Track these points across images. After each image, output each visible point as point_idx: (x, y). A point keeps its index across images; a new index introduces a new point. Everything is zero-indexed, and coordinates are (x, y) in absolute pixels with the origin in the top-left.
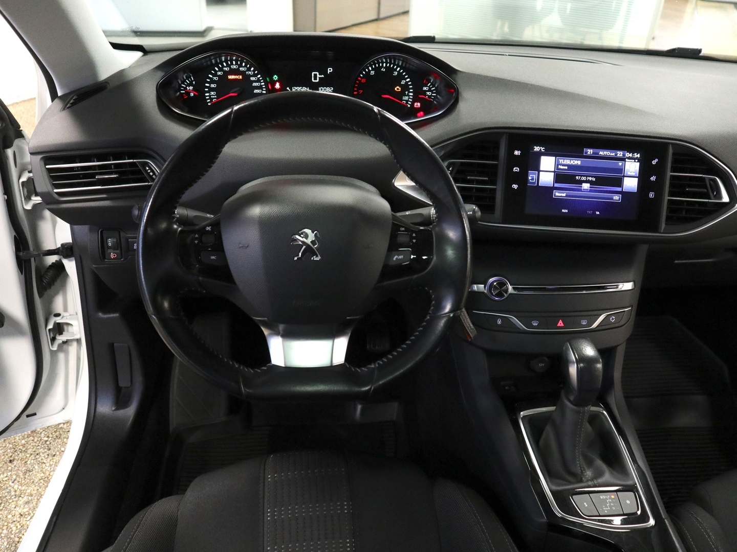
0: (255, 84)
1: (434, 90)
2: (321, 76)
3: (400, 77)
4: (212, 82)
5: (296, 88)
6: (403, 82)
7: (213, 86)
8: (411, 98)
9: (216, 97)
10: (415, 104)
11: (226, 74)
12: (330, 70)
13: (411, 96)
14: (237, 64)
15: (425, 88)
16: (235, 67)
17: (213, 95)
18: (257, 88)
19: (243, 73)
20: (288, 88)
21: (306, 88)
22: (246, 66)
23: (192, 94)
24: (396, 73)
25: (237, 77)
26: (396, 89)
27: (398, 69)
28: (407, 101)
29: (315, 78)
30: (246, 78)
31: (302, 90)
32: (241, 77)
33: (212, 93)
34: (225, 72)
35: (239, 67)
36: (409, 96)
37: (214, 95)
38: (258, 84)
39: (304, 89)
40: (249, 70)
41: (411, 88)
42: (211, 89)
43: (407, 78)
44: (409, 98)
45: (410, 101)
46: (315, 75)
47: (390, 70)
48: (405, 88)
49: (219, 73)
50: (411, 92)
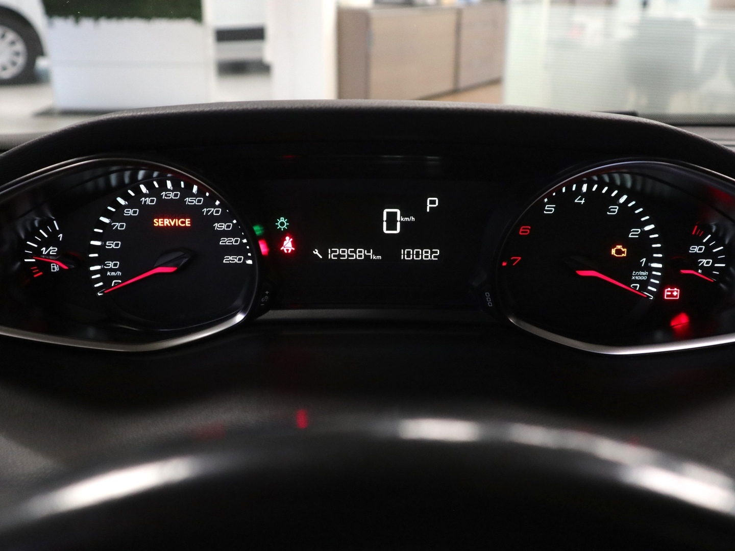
0: (225, 241)
1: (719, 253)
2: (407, 219)
3: (628, 218)
4: (109, 233)
5: (339, 251)
6: (634, 234)
7: (111, 245)
8: (656, 277)
9: (119, 273)
10: (667, 292)
11: (149, 213)
12: (433, 202)
13: (657, 269)
14: (176, 186)
15: (695, 249)
16: (172, 195)
17: (111, 270)
18: (232, 250)
19: (193, 212)
20: (316, 252)
21: (364, 252)
22: (201, 192)
23: (55, 268)
24: (615, 209)
25: (178, 222)
26: (613, 252)
27: (623, 199)
28: (644, 284)
29: (391, 225)
30: (203, 223)
31: (356, 256)
32: (188, 222)
33: (111, 264)
34: (144, 208)
35: (183, 197)
36: (651, 269)
37: (115, 270)
38: (233, 240)
39: (360, 254)
40: (209, 203)
41: (657, 250)
42: (105, 255)
43: (647, 223)
44: (650, 276)
45: (653, 285)
46: (391, 217)
47: (599, 202)
48: (641, 247)
49: (130, 212)
50: (657, 260)
